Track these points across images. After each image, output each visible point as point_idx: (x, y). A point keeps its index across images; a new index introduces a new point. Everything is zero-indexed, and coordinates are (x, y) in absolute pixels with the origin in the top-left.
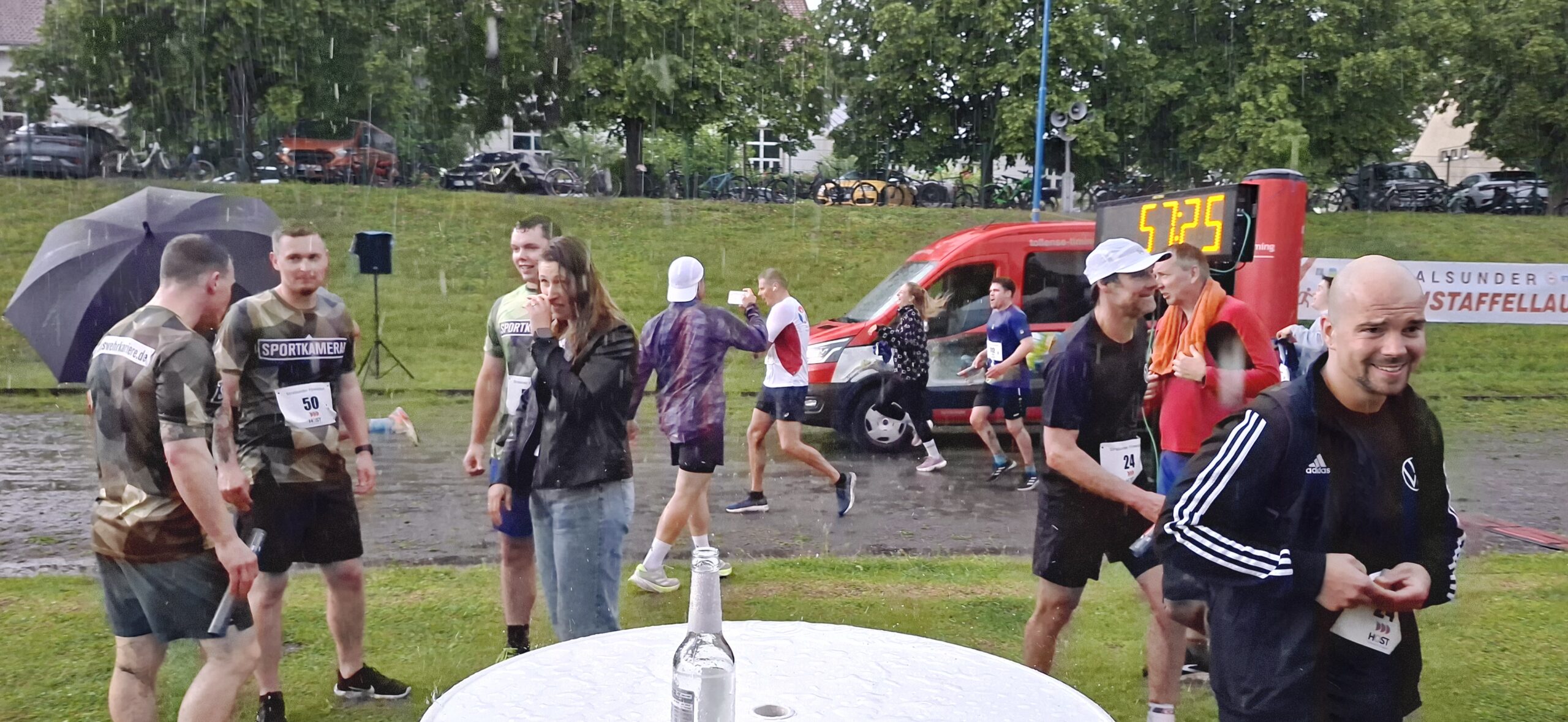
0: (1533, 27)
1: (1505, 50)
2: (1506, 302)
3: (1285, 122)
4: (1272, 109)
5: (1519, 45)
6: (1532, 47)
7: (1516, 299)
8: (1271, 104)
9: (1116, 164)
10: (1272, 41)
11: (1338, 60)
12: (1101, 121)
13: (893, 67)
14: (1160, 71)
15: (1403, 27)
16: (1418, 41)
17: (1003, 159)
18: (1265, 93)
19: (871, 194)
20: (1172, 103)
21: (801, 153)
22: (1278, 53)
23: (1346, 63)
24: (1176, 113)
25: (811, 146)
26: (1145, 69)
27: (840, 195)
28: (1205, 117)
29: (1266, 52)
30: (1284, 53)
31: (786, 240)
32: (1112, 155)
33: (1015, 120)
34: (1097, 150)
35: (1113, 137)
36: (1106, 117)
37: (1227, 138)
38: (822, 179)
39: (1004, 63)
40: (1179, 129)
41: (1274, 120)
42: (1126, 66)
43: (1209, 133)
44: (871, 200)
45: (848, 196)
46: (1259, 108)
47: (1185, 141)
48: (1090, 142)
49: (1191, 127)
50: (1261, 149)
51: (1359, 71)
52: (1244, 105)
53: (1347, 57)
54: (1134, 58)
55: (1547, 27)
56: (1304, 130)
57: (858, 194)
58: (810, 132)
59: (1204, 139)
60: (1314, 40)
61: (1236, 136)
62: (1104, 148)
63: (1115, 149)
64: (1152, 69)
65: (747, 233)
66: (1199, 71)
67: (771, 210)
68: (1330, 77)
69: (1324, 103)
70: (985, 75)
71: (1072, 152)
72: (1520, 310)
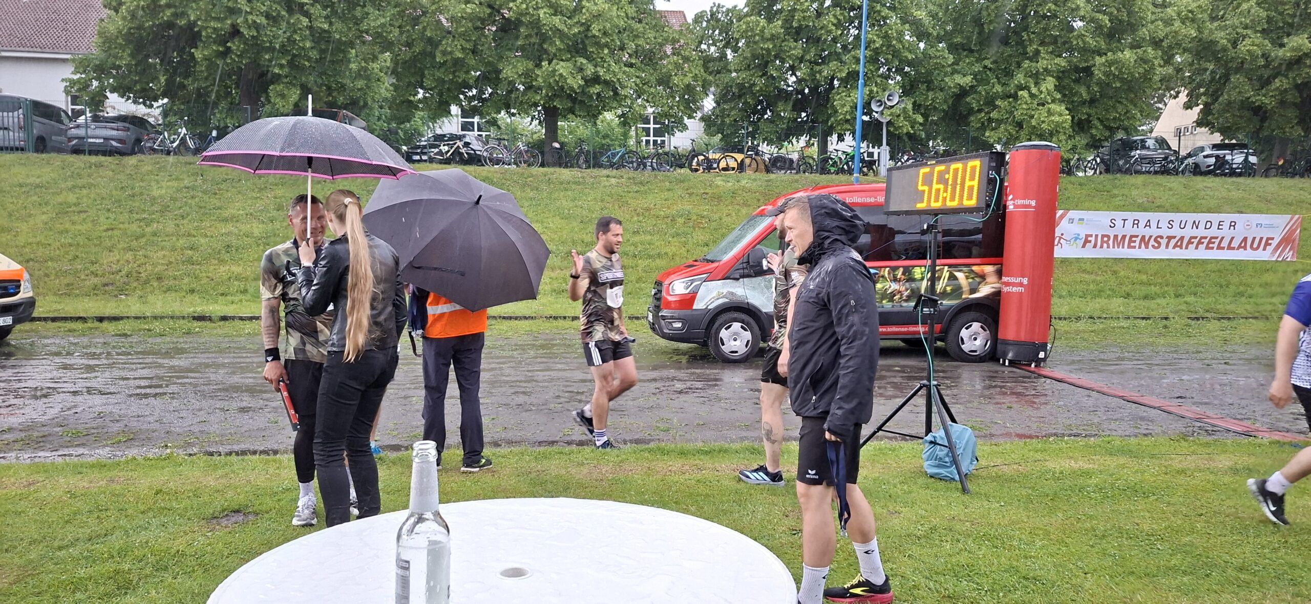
0: (1245, 32)
1: (1225, 49)
2: (1210, 242)
3: (1052, 106)
4: (1042, 96)
5: (1235, 44)
6: (1244, 47)
7: (1217, 241)
8: (1041, 92)
9: (922, 139)
10: (1042, 43)
11: (1093, 58)
12: (910, 107)
13: (749, 66)
14: (956, 67)
15: (1144, 32)
16: (1156, 43)
17: (835, 137)
18: (1037, 84)
19: (733, 164)
20: (963, 92)
21: (678, 134)
22: (1047, 53)
23: (1099, 60)
24: (968, 99)
25: (685, 128)
26: (943, 66)
27: (709, 165)
28: (990, 102)
29: (1037, 52)
30: (1052, 53)
31: (665, 200)
32: (918, 133)
33: (843, 106)
34: (907, 128)
35: (920, 119)
36: (914, 104)
37: (1007, 118)
38: (694, 154)
39: (835, 63)
40: (971, 112)
41: (1043, 105)
42: (929, 64)
43: (994, 115)
44: (733, 169)
45: (715, 166)
46: (1032, 96)
47: (974, 121)
48: (901, 122)
49: (980, 111)
50: (1034, 127)
51: (1110, 67)
52: (1020, 93)
53: (1100, 55)
54: (936, 57)
55: (1256, 32)
56: (1067, 112)
57: (723, 164)
58: (685, 118)
59: (990, 120)
60: (1075, 43)
61: (1014, 117)
62: (912, 127)
63: (921, 128)
64: (949, 66)
65: (635, 195)
66: (985, 67)
67: (656, 177)
68: (1088, 71)
69: (1083, 91)
70: (820, 72)
71: (888, 131)
72: (1219, 248)
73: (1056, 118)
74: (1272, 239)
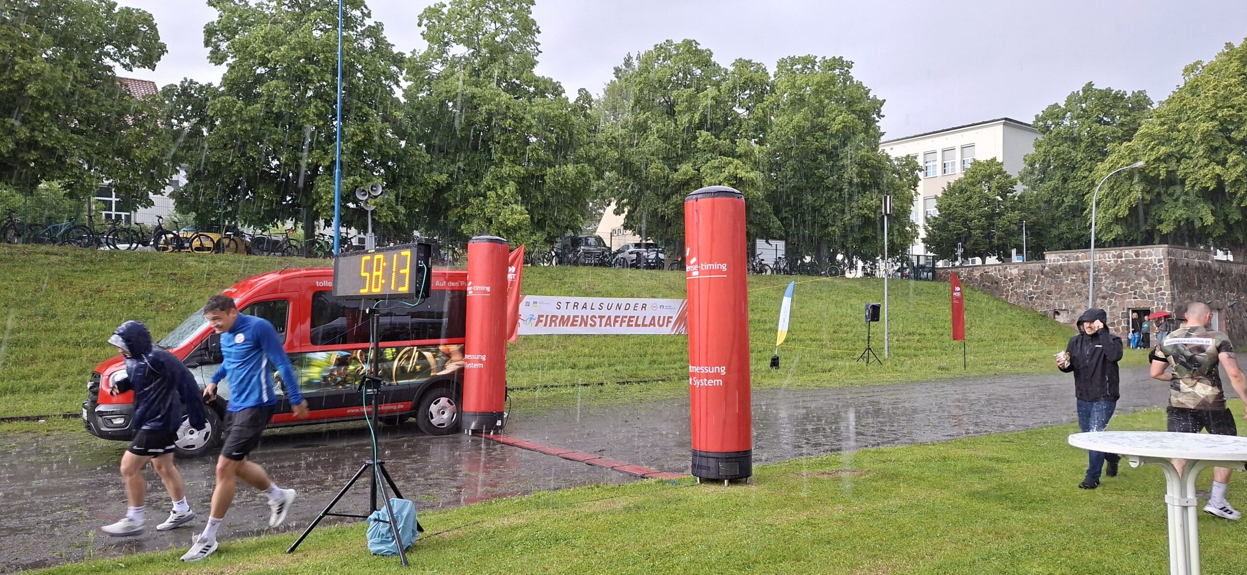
0: (652, 158)
1: (639, 170)
2: (630, 321)
3: (515, 206)
4: (506, 197)
5: (646, 167)
6: (652, 169)
7: (634, 320)
8: (505, 194)
11: (545, 169)
12: (393, 198)
13: (225, 145)
14: (433, 165)
15: (581, 151)
16: (591, 161)
18: (502, 187)
20: (441, 190)
21: (141, 210)
22: (509, 161)
23: (550, 171)
26: (422, 164)
27: (180, 244)
29: (502, 160)
30: (513, 161)
31: (122, 281)
32: (402, 222)
33: (328, 193)
34: (391, 218)
36: (397, 196)
37: (479, 214)
38: (160, 231)
39: (319, 150)
41: (508, 205)
42: (409, 160)
44: (209, 249)
45: (187, 245)
46: (498, 196)
47: (452, 215)
48: (385, 212)
51: (558, 177)
54: (416, 155)
55: (659, 158)
56: (527, 212)
57: (196, 243)
58: (151, 194)
59: (465, 215)
60: (531, 154)
61: (485, 213)
63: (404, 218)
64: (427, 164)
68: (541, 179)
69: (539, 195)
70: (304, 158)
72: (637, 325)
73: (517, 216)
74: (671, 317)
